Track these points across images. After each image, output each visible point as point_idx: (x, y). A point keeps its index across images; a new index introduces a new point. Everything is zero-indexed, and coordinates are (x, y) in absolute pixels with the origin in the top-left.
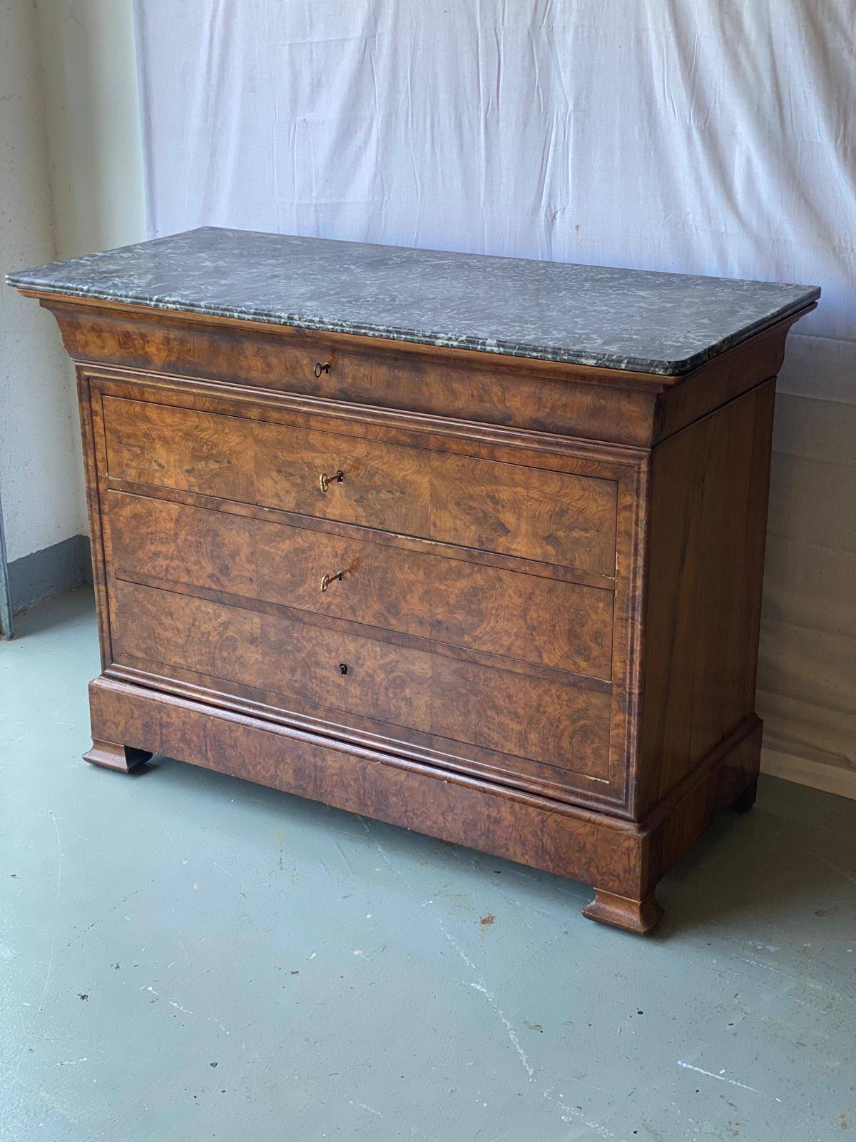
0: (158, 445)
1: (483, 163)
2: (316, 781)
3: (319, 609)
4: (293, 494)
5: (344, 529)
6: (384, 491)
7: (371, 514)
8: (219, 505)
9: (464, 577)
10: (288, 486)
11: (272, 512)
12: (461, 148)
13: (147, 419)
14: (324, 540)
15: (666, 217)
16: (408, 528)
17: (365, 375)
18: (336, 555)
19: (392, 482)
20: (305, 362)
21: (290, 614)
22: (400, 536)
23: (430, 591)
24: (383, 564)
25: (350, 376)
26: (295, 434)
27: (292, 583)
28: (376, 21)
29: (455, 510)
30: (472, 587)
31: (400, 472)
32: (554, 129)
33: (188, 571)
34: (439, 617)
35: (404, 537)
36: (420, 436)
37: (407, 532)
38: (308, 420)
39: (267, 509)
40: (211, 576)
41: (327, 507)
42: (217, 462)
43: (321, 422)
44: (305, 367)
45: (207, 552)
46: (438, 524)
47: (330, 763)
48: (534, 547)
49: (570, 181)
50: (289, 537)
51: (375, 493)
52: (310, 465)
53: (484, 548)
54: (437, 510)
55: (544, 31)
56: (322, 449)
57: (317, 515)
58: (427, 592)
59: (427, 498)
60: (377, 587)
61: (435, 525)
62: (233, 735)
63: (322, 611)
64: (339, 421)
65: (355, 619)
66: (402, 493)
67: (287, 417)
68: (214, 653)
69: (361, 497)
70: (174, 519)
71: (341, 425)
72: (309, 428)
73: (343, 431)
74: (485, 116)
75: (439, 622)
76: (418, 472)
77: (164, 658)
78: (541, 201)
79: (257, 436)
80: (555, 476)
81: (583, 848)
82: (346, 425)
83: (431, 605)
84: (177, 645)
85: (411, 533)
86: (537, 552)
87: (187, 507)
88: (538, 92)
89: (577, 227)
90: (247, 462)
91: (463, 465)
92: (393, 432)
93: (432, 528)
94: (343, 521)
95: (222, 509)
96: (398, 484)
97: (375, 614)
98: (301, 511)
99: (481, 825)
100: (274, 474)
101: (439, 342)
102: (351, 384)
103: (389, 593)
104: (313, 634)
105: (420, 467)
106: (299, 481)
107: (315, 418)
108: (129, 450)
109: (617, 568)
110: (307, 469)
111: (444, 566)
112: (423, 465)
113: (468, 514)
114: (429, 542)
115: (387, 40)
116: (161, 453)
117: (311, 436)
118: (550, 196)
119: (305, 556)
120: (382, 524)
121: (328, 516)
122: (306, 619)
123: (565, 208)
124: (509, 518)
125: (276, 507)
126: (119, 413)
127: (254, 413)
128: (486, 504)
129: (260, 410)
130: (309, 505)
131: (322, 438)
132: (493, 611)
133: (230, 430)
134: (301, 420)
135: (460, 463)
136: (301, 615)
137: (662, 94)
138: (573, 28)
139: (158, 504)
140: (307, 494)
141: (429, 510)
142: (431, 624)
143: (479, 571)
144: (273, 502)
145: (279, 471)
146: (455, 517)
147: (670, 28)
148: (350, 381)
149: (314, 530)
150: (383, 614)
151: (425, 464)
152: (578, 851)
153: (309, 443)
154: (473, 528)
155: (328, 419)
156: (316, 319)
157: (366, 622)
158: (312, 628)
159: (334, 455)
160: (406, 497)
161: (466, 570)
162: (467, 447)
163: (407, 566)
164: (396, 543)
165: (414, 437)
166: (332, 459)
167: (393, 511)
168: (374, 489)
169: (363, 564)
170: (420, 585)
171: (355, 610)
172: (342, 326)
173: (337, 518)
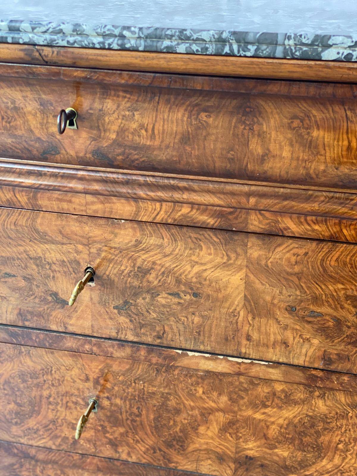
3: (60, 445)
4: (13, 302)
5: (99, 346)
7: (142, 326)
9: (296, 403)
14: (68, 361)
16: (203, 343)
17: (142, 126)
18: (87, 379)
20: (29, 108)
21: (16, 451)
22: (190, 354)
23: (238, 421)
24: (162, 389)
25: (115, 127)
26: (13, 218)
27: (17, 413)
29: (285, 318)
30: (307, 415)
31: (193, 267)
34: (250, 453)
35: (197, 354)
36: (231, 213)
37: (202, 348)
38: (35, 198)
41: (70, 317)
43: (58, 199)
44: (30, 117)
46: (256, 336)
50: (11, 359)
51: (148, 297)
52: (38, 261)
53: (332, 367)
54: (254, 318)
56: (59, 238)
57: (54, 327)
58: (231, 424)
59: (238, 301)
60: (152, 417)
61: (249, 338)
63: (65, 447)
64: (89, 198)
65: (116, 456)
66: (195, 295)
69: (126, 303)
71: (93, 203)
72: (36, 209)
73: (96, 211)
75: (249, 459)
76: (225, 266)
82: (102, 203)
83: (238, 438)
85: (209, 348)
91: (306, 254)
92: (185, 210)
93: (244, 342)
94: (95, 335)
96: (188, 284)
97: (148, 449)
98: (27, 324)
102: (115, 141)
103: (172, 423)
104: (51, 473)
105: (229, 258)
106: (23, 283)
107: (48, 194)
110: (34, 267)
112: (233, 256)
113: (309, 322)
114: (240, 360)
117: (39, 221)
119: (35, 381)
120: (159, 337)
121: (71, 329)
122: (41, 456)
128: (342, 308)
130: (40, 315)
131: (59, 223)
132: (341, 446)
134: (23, 198)
135: (302, 252)
136: (33, 452)
140: (37, 300)
141: (241, 319)
142: (236, 461)
143: (322, 396)
146: (286, 328)
148: (114, 136)
149: (51, 348)
150: (160, 450)
151: (238, 255)
153: (37, 232)
154: (315, 342)
155: (70, 194)
156: (67, 28)
157: (134, 459)
158: (50, 466)
159: (80, 247)
160: (202, 301)
161: (300, 395)
162: (316, 227)
163: (201, 391)
164: (184, 362)
165: (221, 215)
166: (78, 252)
167: (178, 321)
168: (148, 292)
169: (130, 390)
170: (221, 414)
171: (117, 446)
172: (122, 37)
173: (87, 332)
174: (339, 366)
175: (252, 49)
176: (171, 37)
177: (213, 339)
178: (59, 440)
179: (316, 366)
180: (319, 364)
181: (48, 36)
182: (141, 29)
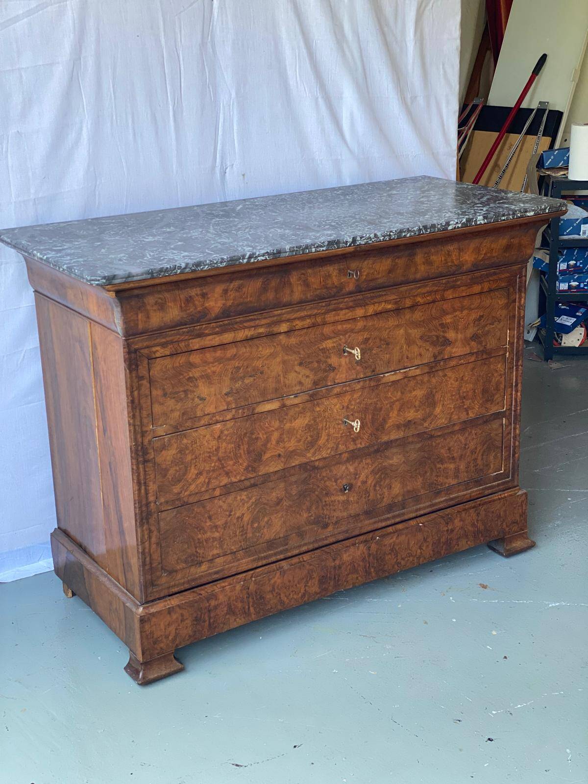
0: (200, 383)
1: (174, 143)
2: (335, 578)
3: (330, 453)
4: (312, 376)
5: (349, 385)
6: (375, 349)
7: (366, 368)
8: (254, 409)
9: (425, 384)
10: (307, 372)
11: (297, 396)
12: (157, 133)
13: (192, 365)
14: (335, 401)
15: (302, 157)
16: (391, 367)
17: (375, 270)
18: (343, 408)
19: (381, 340)
20: (335, 274)
21: (309, 467)
22: (386, 375)
23: (404, 403)
24: (374, 400)
25: (365, 274)
26: (314, 332)
27: (310, 443)
28: (80, 47)
29: (419, 342)
30: (429, 388)
31: (386, 331)
32: (222, 111)
33: (227, 474)
34: (410, 418)
35: (389, 374)
36: (399, 301)
37: (390, 370)
38: (324, 318)
39: (293, 396)
40: (246, 469)
42: (250, 376)
44: (334, 278)
45: (244, 451)
46: (409, 356)
47: (345, 559)
48: (465, 346)
49: (236, 145)
50: (309, 410)
51: (369, 352)
52: (324, 350)
54: (409, 347)
55: (209, 45)
56: (332, 335)
57: (329, 384)
58: (402, 406)
59: (403, 341)
60: (370, 417)
61: (407, 358)
62: (272, 582)
63: (333, 453)
64: (347, 311)
65: (355, 447)
66: (387, 344)
67: (308, 322)
68: (247, 530)
70: (216, 437)
71: (348, 313)
72: (324, 324)
73: (349, 317)
74: (173, 109)
75: (410, 421)
76: (398, 326)
77: (203, 557)
78: (216, 162)
79: (284, 344)
80: (477, 297)
81: (499, 516)
82: (351, 311)
83: (405, 413)
84: (214, 539)
85: (393, 369)
86: (467, 350)
87: (228, 422)
88: (209, 88)
89: (244, 175)
90: (276, 367)
92: (383, 305)
93: (406, 360)
94: (347, 381)
95: (256, 411)
96: (384, 340)
97: (369, 436)
98: (317, 387)
99: (443, 540)
100: (297, 368)
101: (450, 228)
102: (365, 279)
103: (379, 417)
104: (324, 474)
105: (399, 322)
106: (316, 365)
107: (330, 314)
108: (174, 398)
109: (508, 339)
110: (322, 354)
111: (412, 383)
112: (400, 320)
113: (428, 341)
114: (405, 370)
115: (90, 62)
116: (203, 389)
117: (325, 329)
118: (222, 158)
119: (320, 419)
120: (373, 371)
121: (337, 381)
122: (321, 465)
123: (233, 165)
124: (451, 335)
125: (298, 392)
126: (164, 370)
127: (284, 327)
128: (438, 330)
129: (288, 324)
130: (323, 380)
131: (333, 327)
132: (442, 399)
133: (263, 347)
134: (319, 320)
135: (424, 310)
136: (317, 464)
137: (294, 79)
138: (231, 41)
139: (202, 431)
140: (322, 372)
141: (404, 349)
142: (404, 425)
143: (434, 376)
144: (297, 388)
145: (300, 364)
146: (420, 347)
147: (300, 37)
149: (328, 396)
150: (374, 434)
151: (402, 319)
152: (496, 521)
153: (324, 335)
154: (431, 349)
156: (372, 236)
157: (363, 445)
158: (324, 470)
159: (341, 337)
160: (390, 346)
161: (426, 379)
162: (428, 298)
163: (390, 394)
164: (384, 381)
165: (396, 303)
166: (340, 340)
167: (381, 359)
168: (369, 350)
169: (362, 405)
170: (398, 402)
171: (356, 441)
172: (390, 235)
173: (344, 381)
174: (439, 358)
175: (429, 230)
176: (405, 232)
177: (394, 363)
178: (330, 450)
179: (431, 361)
180: (432, 360)
181: (366, 241)
182: (396, 231)
